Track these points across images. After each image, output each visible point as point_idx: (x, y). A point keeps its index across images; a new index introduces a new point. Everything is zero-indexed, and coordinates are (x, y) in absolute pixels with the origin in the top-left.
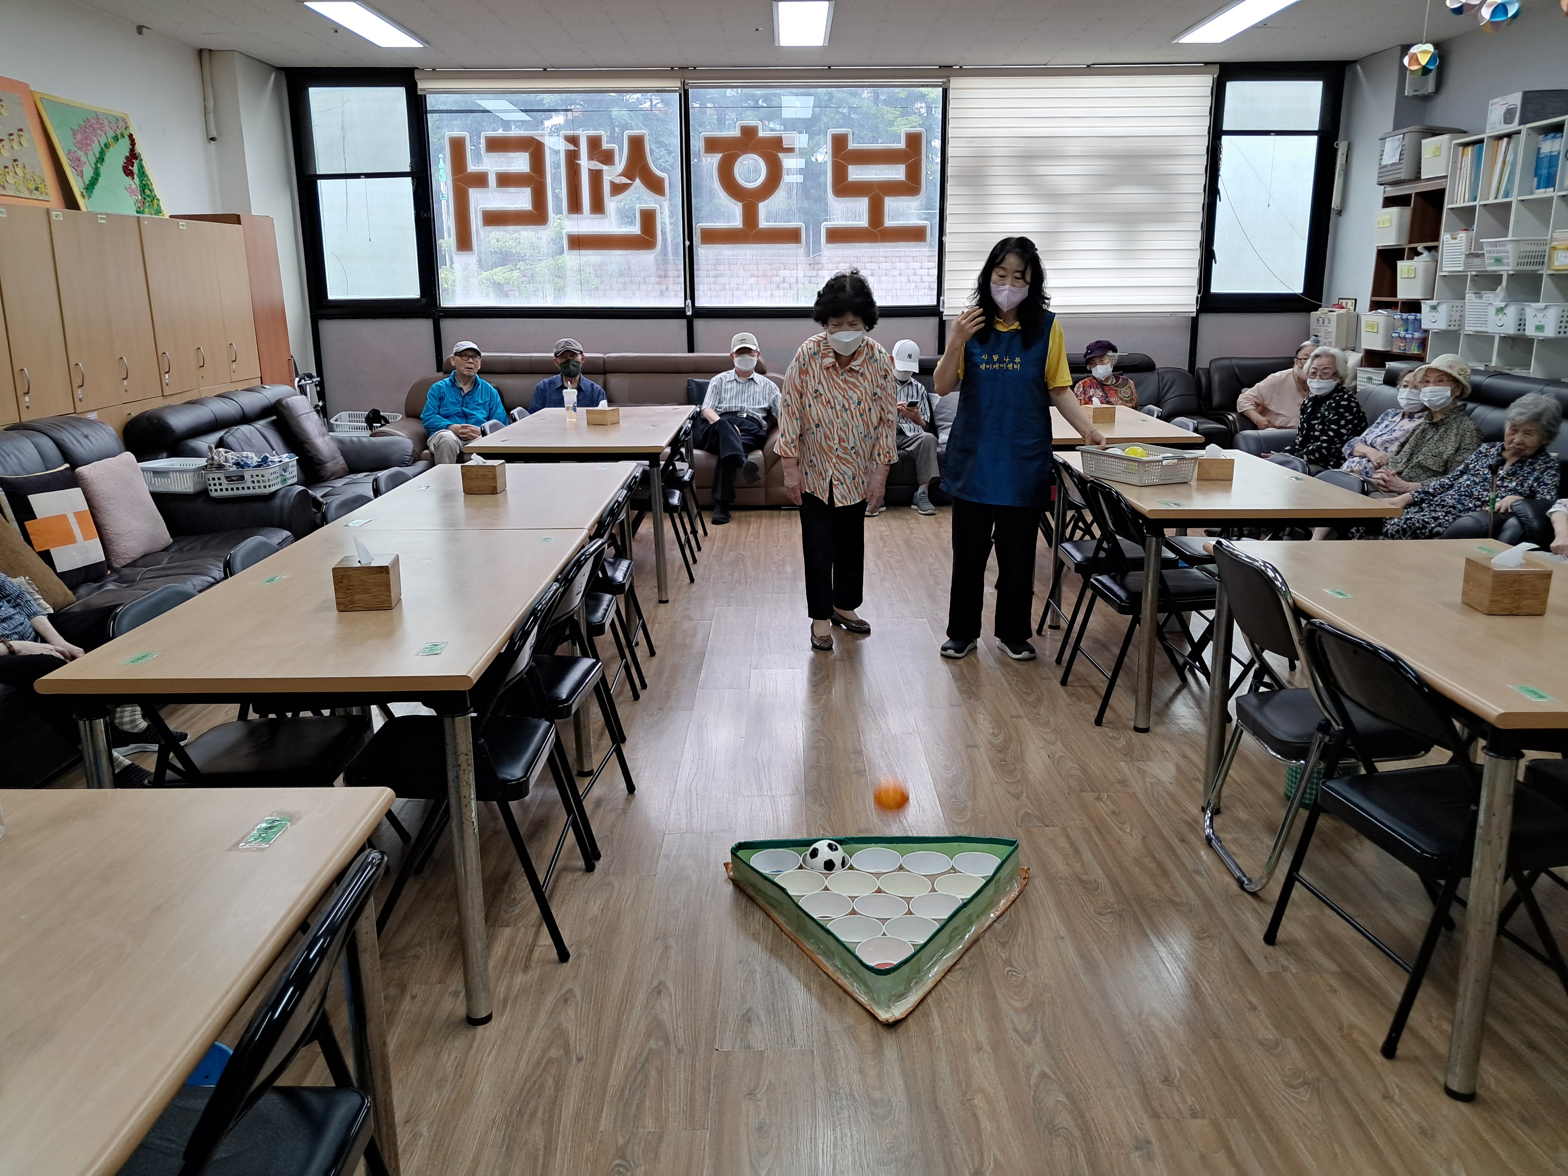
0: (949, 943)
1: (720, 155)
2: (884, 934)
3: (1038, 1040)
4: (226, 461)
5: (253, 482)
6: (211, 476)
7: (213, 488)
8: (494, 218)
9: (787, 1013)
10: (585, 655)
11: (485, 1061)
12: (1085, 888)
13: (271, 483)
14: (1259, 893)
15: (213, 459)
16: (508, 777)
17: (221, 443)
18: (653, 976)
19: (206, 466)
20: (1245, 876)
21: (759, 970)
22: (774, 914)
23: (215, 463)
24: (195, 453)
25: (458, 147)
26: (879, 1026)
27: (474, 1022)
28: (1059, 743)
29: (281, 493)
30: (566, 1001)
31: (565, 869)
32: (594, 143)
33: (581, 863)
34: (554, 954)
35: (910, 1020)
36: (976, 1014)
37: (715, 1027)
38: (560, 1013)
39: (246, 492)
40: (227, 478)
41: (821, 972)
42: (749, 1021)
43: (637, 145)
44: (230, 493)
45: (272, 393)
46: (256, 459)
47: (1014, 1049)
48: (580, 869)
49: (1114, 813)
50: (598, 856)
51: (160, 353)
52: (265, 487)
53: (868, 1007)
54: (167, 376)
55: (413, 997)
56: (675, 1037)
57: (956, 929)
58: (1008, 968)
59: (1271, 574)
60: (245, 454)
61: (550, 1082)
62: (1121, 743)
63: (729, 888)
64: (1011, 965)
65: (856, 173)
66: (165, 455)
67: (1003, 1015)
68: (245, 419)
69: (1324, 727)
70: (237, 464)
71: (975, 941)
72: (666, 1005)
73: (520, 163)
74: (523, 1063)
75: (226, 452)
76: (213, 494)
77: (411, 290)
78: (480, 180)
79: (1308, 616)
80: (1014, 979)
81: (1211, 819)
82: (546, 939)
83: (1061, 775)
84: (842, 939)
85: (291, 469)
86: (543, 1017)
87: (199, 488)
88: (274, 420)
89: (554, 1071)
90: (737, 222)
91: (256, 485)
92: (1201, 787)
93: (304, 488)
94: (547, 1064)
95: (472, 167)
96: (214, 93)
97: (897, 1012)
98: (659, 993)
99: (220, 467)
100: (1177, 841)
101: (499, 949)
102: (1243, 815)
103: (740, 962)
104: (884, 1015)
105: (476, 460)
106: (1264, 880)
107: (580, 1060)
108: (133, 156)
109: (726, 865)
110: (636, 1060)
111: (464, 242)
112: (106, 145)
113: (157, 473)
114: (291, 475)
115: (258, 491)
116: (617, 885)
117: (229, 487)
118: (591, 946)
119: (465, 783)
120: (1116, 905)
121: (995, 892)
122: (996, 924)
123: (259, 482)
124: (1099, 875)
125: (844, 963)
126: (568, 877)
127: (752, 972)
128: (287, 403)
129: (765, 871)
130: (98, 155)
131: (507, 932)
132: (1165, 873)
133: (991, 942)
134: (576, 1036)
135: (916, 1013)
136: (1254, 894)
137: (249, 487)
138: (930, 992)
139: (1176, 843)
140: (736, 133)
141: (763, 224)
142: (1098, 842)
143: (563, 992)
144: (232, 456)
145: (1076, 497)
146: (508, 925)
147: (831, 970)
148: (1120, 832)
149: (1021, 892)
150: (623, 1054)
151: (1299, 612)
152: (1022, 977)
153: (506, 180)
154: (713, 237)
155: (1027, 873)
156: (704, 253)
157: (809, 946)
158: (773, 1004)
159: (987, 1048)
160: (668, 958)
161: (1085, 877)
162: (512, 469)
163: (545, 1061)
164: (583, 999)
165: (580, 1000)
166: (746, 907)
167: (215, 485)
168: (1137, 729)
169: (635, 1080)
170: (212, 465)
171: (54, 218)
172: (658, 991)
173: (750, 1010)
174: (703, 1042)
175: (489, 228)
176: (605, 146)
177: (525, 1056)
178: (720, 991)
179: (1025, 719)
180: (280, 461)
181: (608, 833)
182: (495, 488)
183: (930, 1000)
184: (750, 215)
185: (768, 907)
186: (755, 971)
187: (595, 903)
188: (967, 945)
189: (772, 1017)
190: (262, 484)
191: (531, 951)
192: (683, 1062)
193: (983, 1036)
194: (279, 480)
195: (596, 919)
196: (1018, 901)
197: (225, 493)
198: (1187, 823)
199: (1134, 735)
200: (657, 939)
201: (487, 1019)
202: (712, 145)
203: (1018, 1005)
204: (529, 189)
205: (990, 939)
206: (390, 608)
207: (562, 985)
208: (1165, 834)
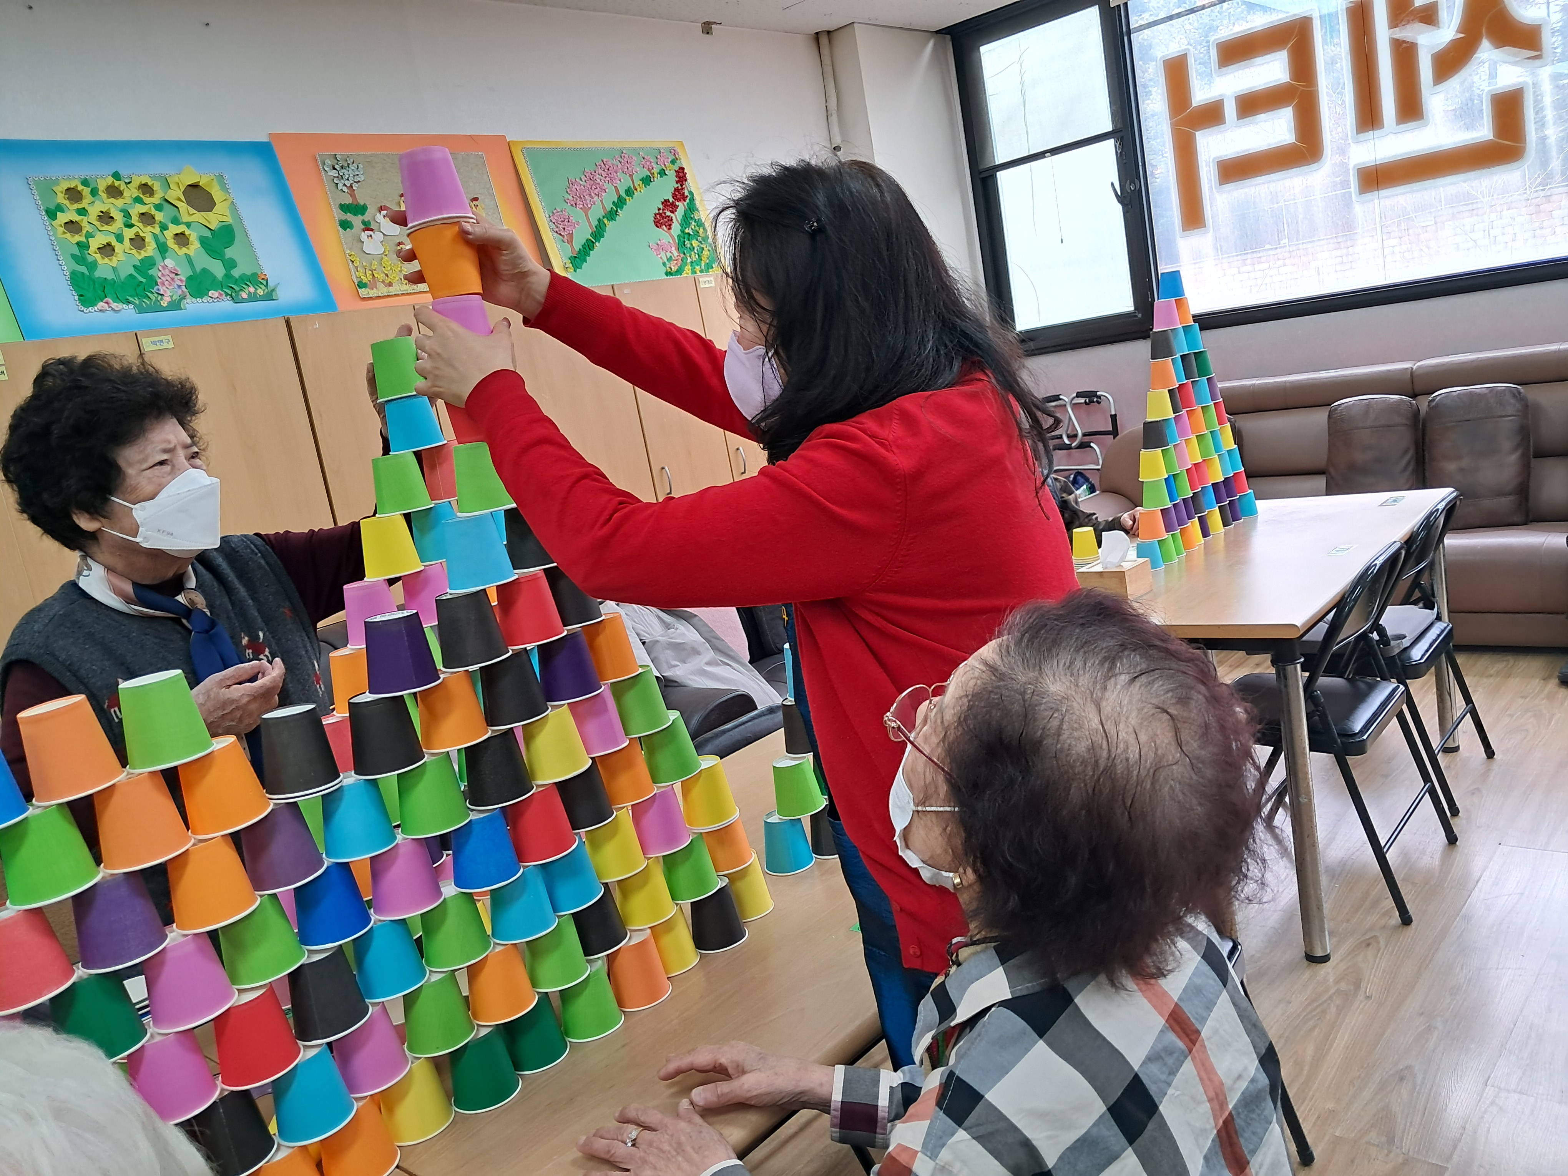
8: (1236, 170)
25: (1176, 70)
73: (1273, 70)
77: (1122, 302)
78: (1212, 115)
95: (1199, 97)
96: (835, 86)
108: (679, 197)
111: (1193, 217)
112: (627, 191)
130: (608, 207)
153: (1252, 104)
175: (1229, 187)
204: (1291, 108)
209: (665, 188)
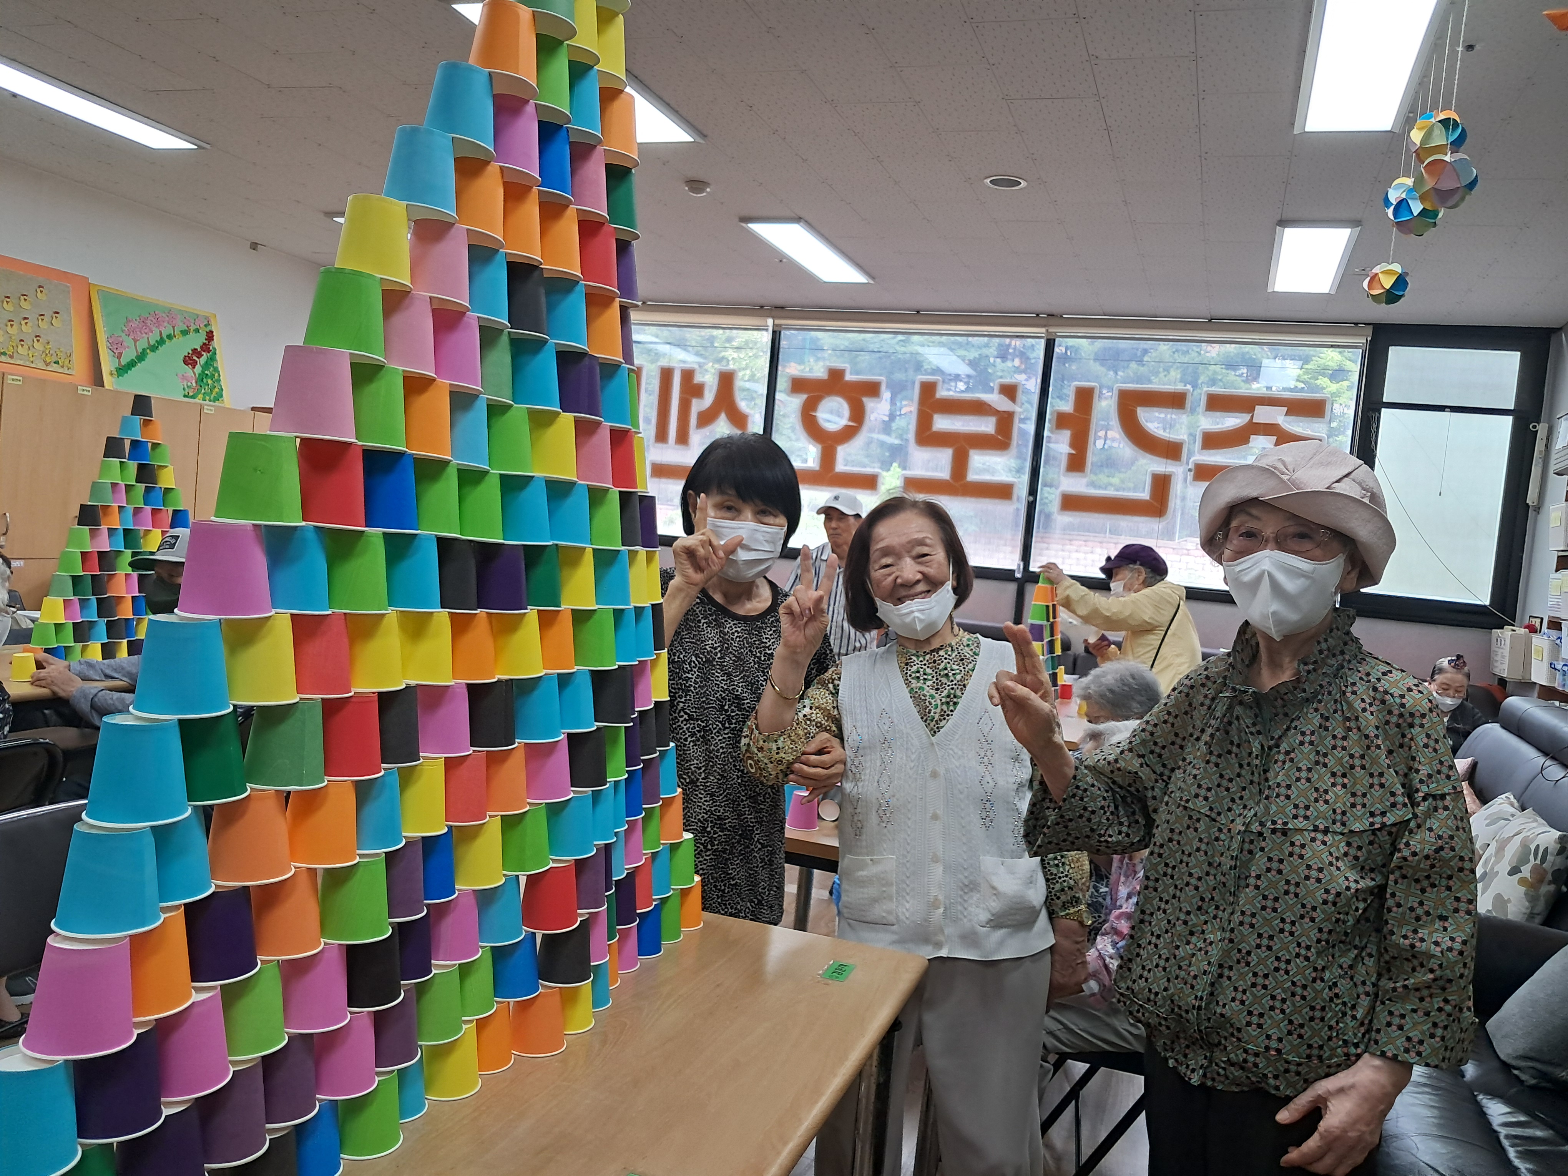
1: (805, 396)
32: (688, 375)
43: (726, 380)
65: (942, 423)
90: (817, 464)
108: (204, 349)
112: (168, 336)
130: (152, 343)
140: (823, 375)
141: (841, 466)
176: (697, 379)
184: (828, 458)
202: (798, 385)
209: (197, 341)
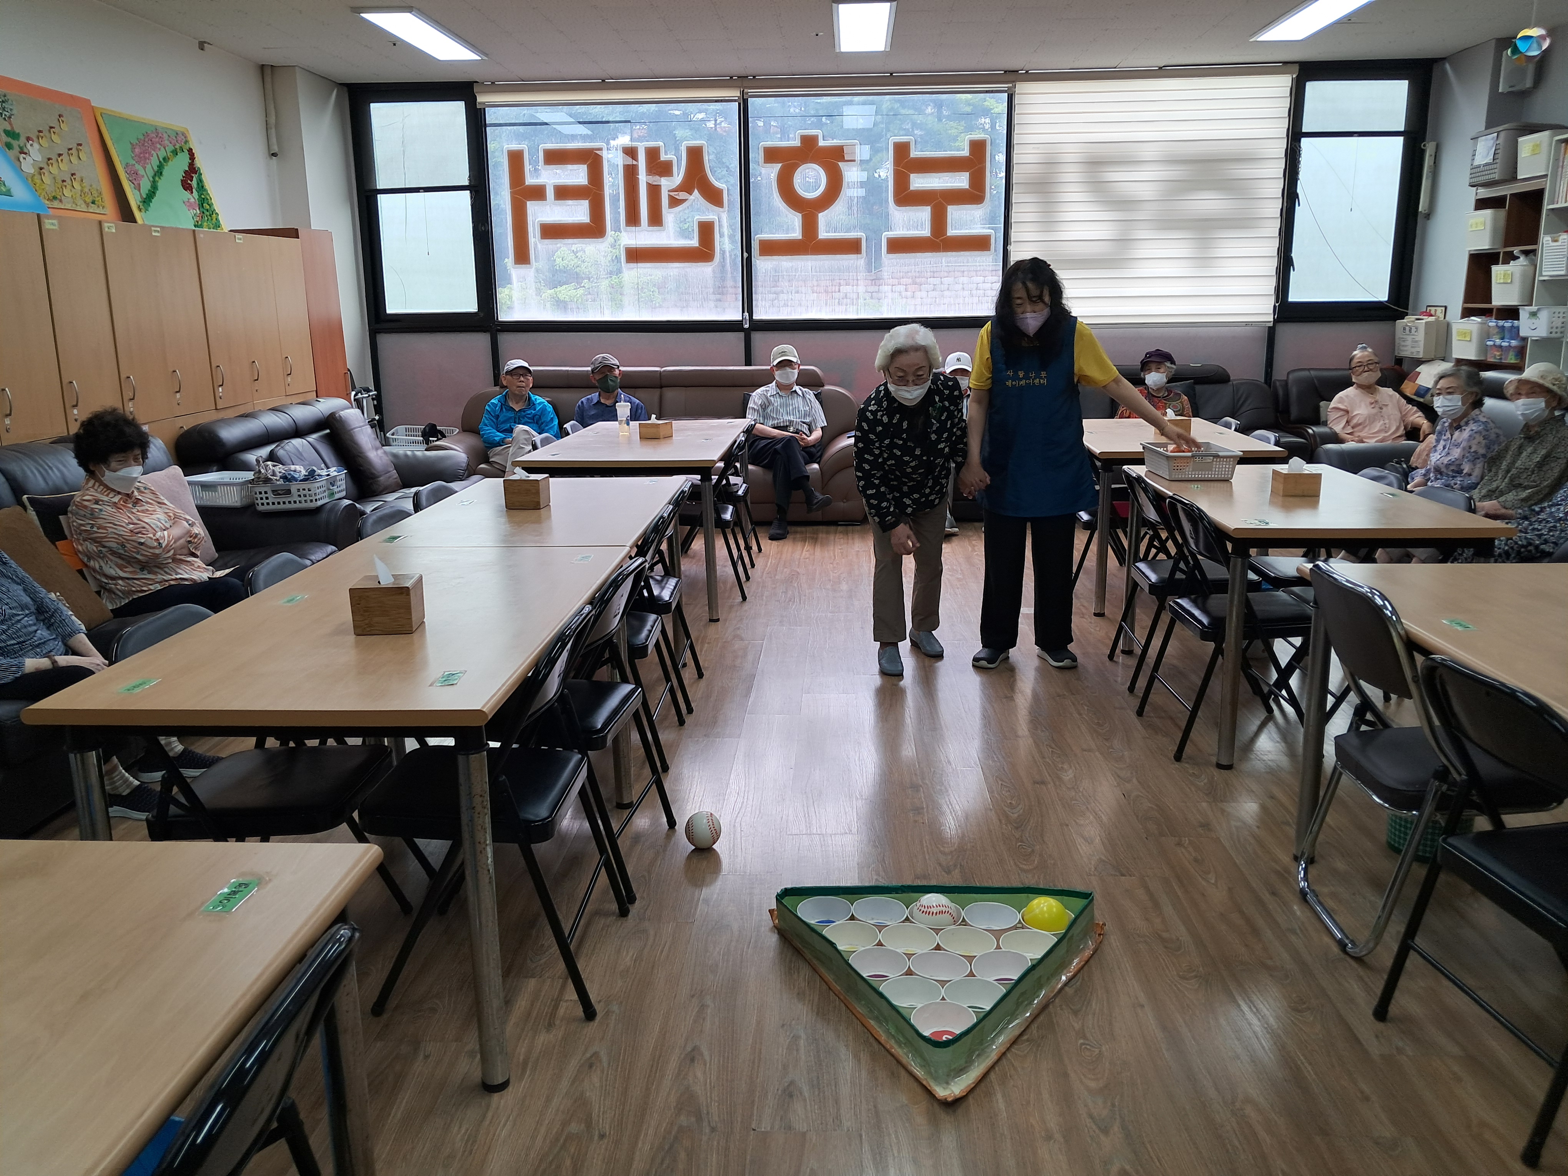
0: (1016, 1010)
1: (780, 165)
2: (943, 999)
3: (1116, 1129)
4: (274, 474)
5: (300, 496)
6: (258, 490)
7: (260, 502)
8: (552, 231)
9: (833, 1088)
10: (625, 680)
11: (499, 1136)
12: (1166, 947)
13: (317, 497)
14: (1364, 958)
15: (260, 472)
16: (532, 817)
17: (272, 457)
18: (687, 1040)
19: (253, 480)
20: (1348, 938)
21: (803, 1036)
22: (823, 970)
23: (263, 476)
24: (245, 467)
25: (516, 159)
26: (936, 1105)
27: (491, 1088)
28: (1135, 780)
29: (328, 506)
30: (591, 1066)
31: (597, 913)
32: (653, 154)
33: (615, 907)
34: (579, 1011)
35: (970, 1099)
36: (1046, 1096)
37: (753, 1102)
38: (583, 1080)
39: (293, 506)
40: (273, 491)
41: (872, 1040)
42: (791, 1096)
43: (695, 155)
44: (277, 507)
45: (326, 406)
46: (304, 472)
47: (1088, 1139)
48: (613, 914)
49: (1196, 860)
50: (632, 899)
51: (214, 366)
52: (311, 501)
53: (924, 1083)
54: (220, 389)
55: (427, 1057)
56: (708, 1113)
57: (1023, 994)
58: (1082, 1041)
59: (1379, 601)
60: (293, 467)
61: (568, 1162)
62: (1203, 782)
63: (773, 939)
64: (1084, 1037)
65: (919, 182)
66: (215, 468)
67: (1076, 1097)
68: (298, 432)
69: (1442, 774)
70: (284, 478)
71: (1044, 1007)
72: (699, 1074)
73: (577, 175)
74: (540, 1138)
75: (274, 466)
76: (260, 508)
77: (469, 305)
78: (538, 193)
79: (1426, 651)
80: (1088, 1053)
81: (1306, 870)
82: (572, 995)
83: (1137, 817)
84: (895, 1003)
85: (339, 483)
86: (565, 1084)
87: (246, 502)
88: (327, 434)
89: (573, 1150)
90: (796, 233)
91: (303, 499)
92: (1292, 832)
93: (351, 502)
94: (565, 1141)
95: (530, 180)
96: (275, 108)
97: (956, 1088)
98: (692, 1060)
99: (267, 480)
100: (1267, 895)
101: (522, 1003)
102: (1340, 865)
103: (783, 1025)
104: (941, 1092)
105: (520, 474)
106: (1371, 945)
107: (602, 1136)
108: (192, 170)
109: (771, 912)
110: (664, 1138)
111: (522, 256)
112: (164, 159)
113: (205, 486)
114: (339, 489)
115: (304, 505)
116: (652, 933)
117: (276, 501)
118: (621, 1002)
119: (479, 828)
120: (1201, 969)
121: (1067, 951)
122: (1067, 989)
123: (305, 496)
124: (1181, 931)
125: (899, 1030)
126: (601, 922)
127: (796, 1038)
128: (340, 416)
129: (812, 922)
130: (156, 168)
131: (532, 983)
132: (1255, 931)
133: (1062, 1009)
134: (600, 1108)
135: (978, 1091)
136: (1359, 960)
137: (295, 502)
138: (992, 1068)
139: (1266, 896)
140: (797, 143)
141: (824, 234)
142: (1179, 894)
143: (588, 1055)
144: (280, 469)
145: (1152, 514)
146: (533, 976)
147: (883, 1038)
148: (1204, 883)
149: (1095, 951)
150: (651, 1131)
151: (1413, 645)
152: (1097, 1051)
153: (564, 193)
154: (771, 248)
155: (1102, 928)
156: (762, 265)
157: (860, 1009)
158: (818, 1078)
159: (1058, 1136)
160: (704, 1019)
161: (1165, 935)
162: (556, 483)
163: (564, 1137)
164: (609, 1064)
165: (605, 1064)
166: (791, 962)
167: (262, 499)
168: (1220, 766)
169: (662, 1163)
170: (259, 478)
171: (106, 229)
172: (692, 1057)
173: (792, 1083)
174: (739, 1119)
175: (547, 241)
176: (663, 157)
177: (543, 1130)
178: (760, 1060)
179: (1097, 753)
180: (328, 475)
181: (646, 874)
182: (538, 503)
183: (992, 1076)
184: (810, 226)
185: (815, 962)
186: (799, 1037)
187: (628, 952)
188: (1036, 1012)
189: (817, 1093)
190: (308, 498)
191: (556, 1007)
192: (715, 1143)
193: (1053, 1122)
194: (326, 494)
195: (628, 971)
196: (1092, 962)
197: (271, 507)
198: (1277, 873)
199: (1217, 773)
200: (693, 996)
201: (504, 1086)
202: (772, 155)
203: (1092, 1085)
204: (587, 201)
205: (1061, 1006)
206: (411, 632)
207: (586, 1050)
208: (1254, 885)
209: (184, 161)
